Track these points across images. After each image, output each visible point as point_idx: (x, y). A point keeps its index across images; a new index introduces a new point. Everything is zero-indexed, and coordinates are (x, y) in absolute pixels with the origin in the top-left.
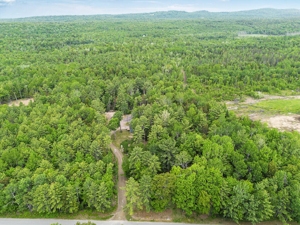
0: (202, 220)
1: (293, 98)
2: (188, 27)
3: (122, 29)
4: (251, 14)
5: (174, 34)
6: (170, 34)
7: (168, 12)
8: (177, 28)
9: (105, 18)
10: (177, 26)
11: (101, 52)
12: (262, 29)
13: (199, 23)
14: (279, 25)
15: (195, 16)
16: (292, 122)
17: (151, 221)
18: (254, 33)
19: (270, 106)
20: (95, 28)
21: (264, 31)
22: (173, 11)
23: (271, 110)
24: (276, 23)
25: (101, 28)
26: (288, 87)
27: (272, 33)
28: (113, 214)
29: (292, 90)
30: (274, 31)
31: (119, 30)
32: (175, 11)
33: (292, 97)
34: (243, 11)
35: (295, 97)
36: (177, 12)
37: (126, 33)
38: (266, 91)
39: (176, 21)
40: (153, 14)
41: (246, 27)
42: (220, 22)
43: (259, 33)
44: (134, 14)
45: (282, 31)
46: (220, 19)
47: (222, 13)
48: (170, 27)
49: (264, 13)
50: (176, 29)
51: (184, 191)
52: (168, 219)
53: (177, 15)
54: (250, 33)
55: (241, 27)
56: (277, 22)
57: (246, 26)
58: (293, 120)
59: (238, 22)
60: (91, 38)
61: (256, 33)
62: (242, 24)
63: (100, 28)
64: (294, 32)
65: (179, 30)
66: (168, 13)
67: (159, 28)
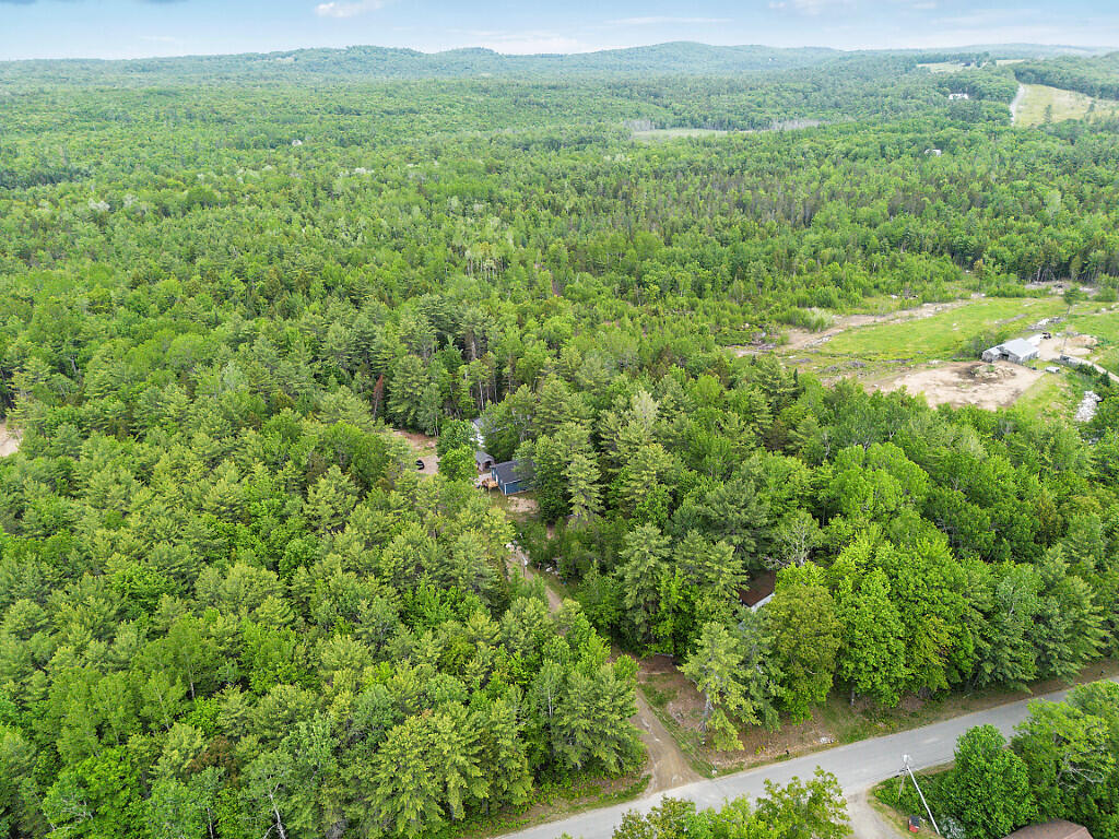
0: (913, 715)
1: (911, 317)
2: (451, 106)
3: (190, 116)
4: (634, 61)
5: (410, 132)
6: (397, 132)
7: (348, 52)
8: (411, 111)
9: (83, 74)
10: (413, 105)
11: (167, 214)
12: (696, 111)
13: (486, 91)
14: (744, 96)
15: (454, 67)
16: (956, 384)
17: (780, 759)
18: (673, 126)
19: (868, 349)
20: (67, 116)
21: (705, 119)
22: (366, 47)
23: (879, 358)
24: (731, 90)
25: (92, 117)
26: (876, 287)
27: (731, 125)
28: (646, 773)
29: (892, 293)
30: (734, 118)
31: (177, 123)
32: (376, 50)
33: (906, 313)
34: (609, 53)
35: (912, 312)
36: (384, 51)
37: (216, 133)
38: (826, 304)
39: (399, 83)
40: (290, 60)
41: (644, 106)
42: (554, 88)
43: (689, 124)
44: (209, 58)
45: (758, 117)
46: (549, 78)
47: (543, 56)
48: (385, 106)
49: (675, 59)
50: (412, 116)
51: (878, 630)
52: (824, 740)
53: (386, 63)
54: (663, 127)
55: (631, 105)
56: (733, 89)
57: (644, 104)
58: (955, 378)
59: (616, 89)
60: (67, 159)
61: (681, 125)
62: (630, 97)
63: (87, 114)
64: (792, 118)
65: (423, 117)
66: (351, 55)
67: (342, 110)
